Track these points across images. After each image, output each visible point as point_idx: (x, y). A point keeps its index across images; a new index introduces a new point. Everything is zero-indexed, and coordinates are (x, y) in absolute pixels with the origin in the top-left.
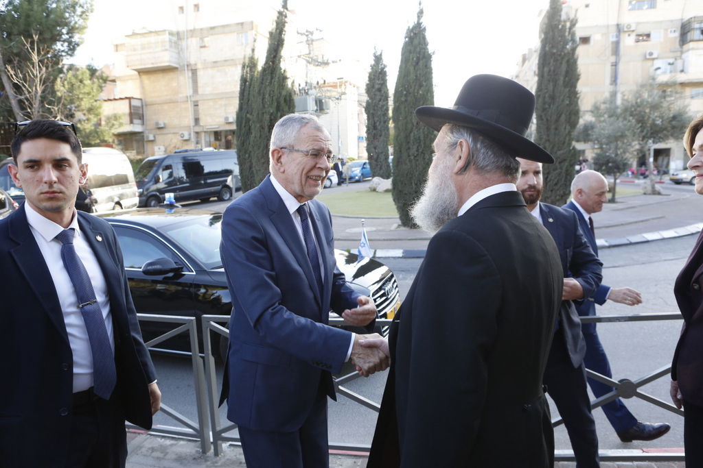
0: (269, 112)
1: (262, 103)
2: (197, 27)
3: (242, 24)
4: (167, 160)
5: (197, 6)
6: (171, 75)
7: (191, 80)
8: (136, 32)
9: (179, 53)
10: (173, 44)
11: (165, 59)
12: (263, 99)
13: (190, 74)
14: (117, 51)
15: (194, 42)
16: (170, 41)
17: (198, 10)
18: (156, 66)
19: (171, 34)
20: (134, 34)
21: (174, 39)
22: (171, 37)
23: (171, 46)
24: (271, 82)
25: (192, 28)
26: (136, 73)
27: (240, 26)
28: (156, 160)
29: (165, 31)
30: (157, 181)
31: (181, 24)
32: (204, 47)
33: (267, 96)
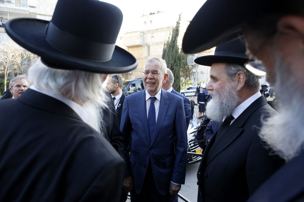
0: (171, 63)
1: (169, 59)
2: (150, 29)
3: (169, 27)
4: (133, 82)
5: (151, 21)
6: (140, 48)
7: (147, 50)
8: (128, 32)
9: (143, 40)
10: (141, 36)
11: (138, 42)
12: (169, 58)
13: (147, 48)
14: (121, 39)
15: (149, 35)
16: (140, 35)
17: (151, 23)
18: (134, 45)
19: (141, 32)
20: (127, 33)
21: (142, 34)
22: (140, 33)
23: (140, 37)
24: (172, 51)
25: (149, 30)
26: (127, 48)
27: (168, 28)
28: (130, 81)
29: (138, 31)
30: (129, 90)
31: (144, 28)
32: (153, 37)
33: (170, 57)
